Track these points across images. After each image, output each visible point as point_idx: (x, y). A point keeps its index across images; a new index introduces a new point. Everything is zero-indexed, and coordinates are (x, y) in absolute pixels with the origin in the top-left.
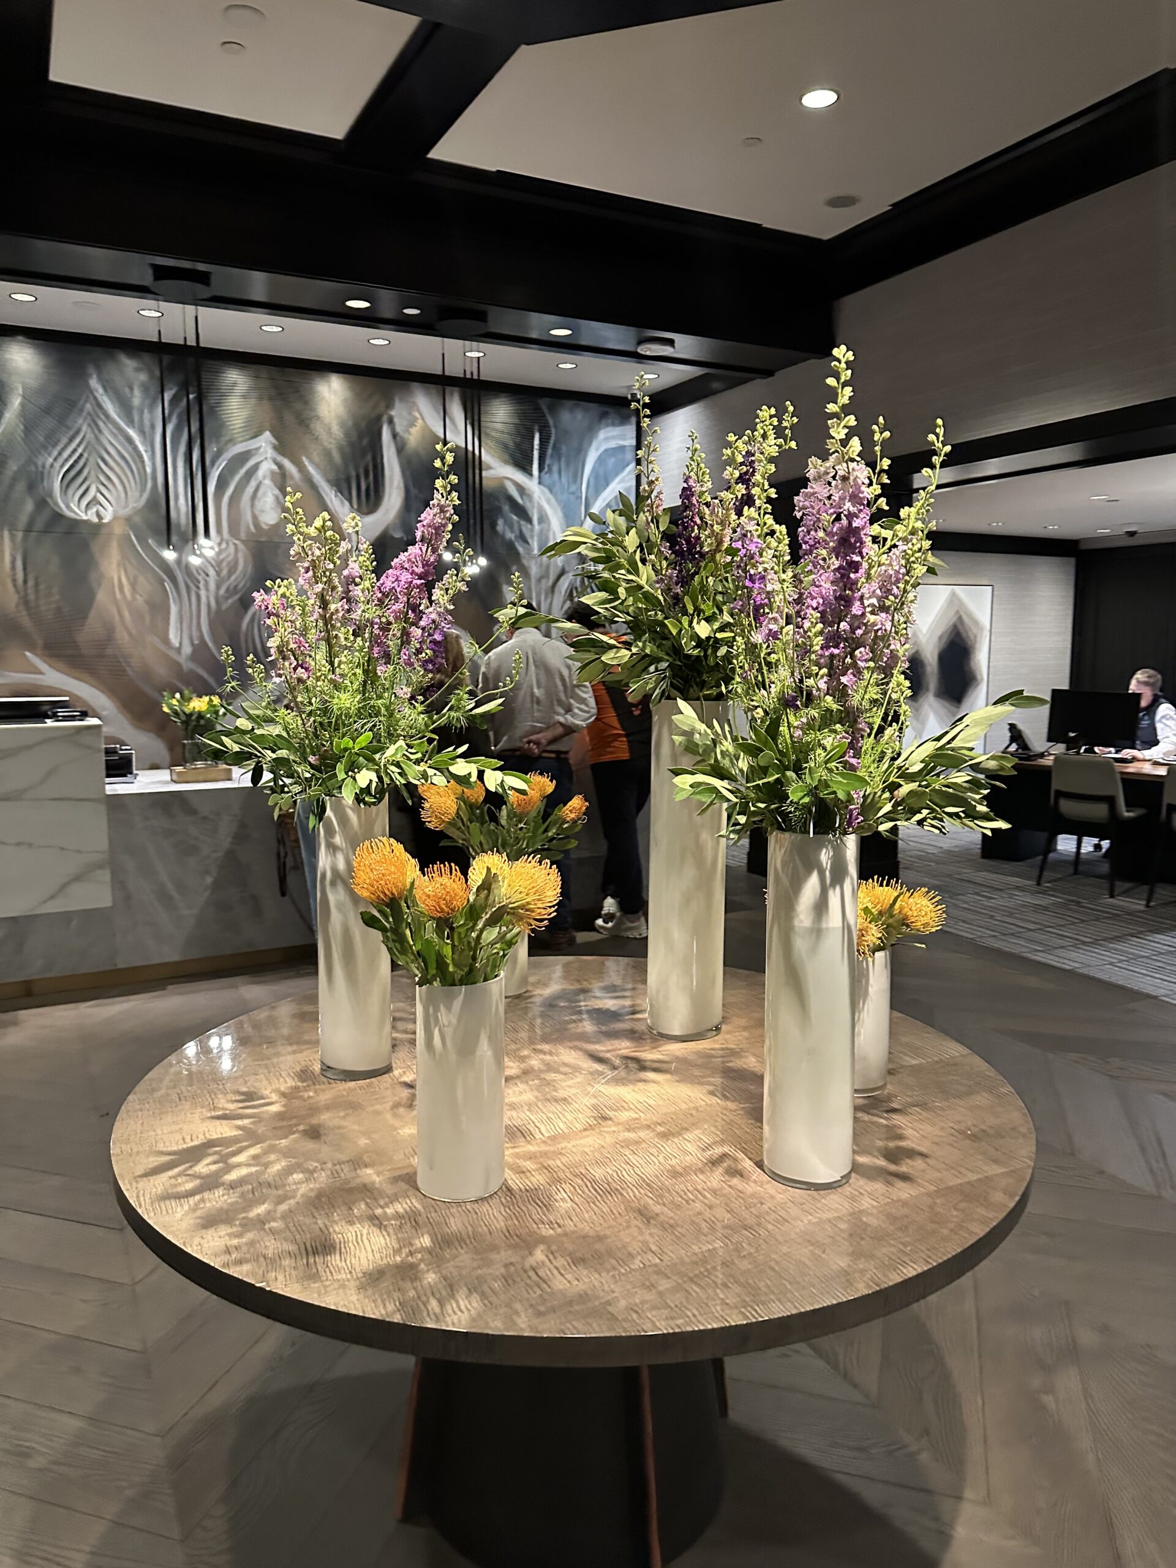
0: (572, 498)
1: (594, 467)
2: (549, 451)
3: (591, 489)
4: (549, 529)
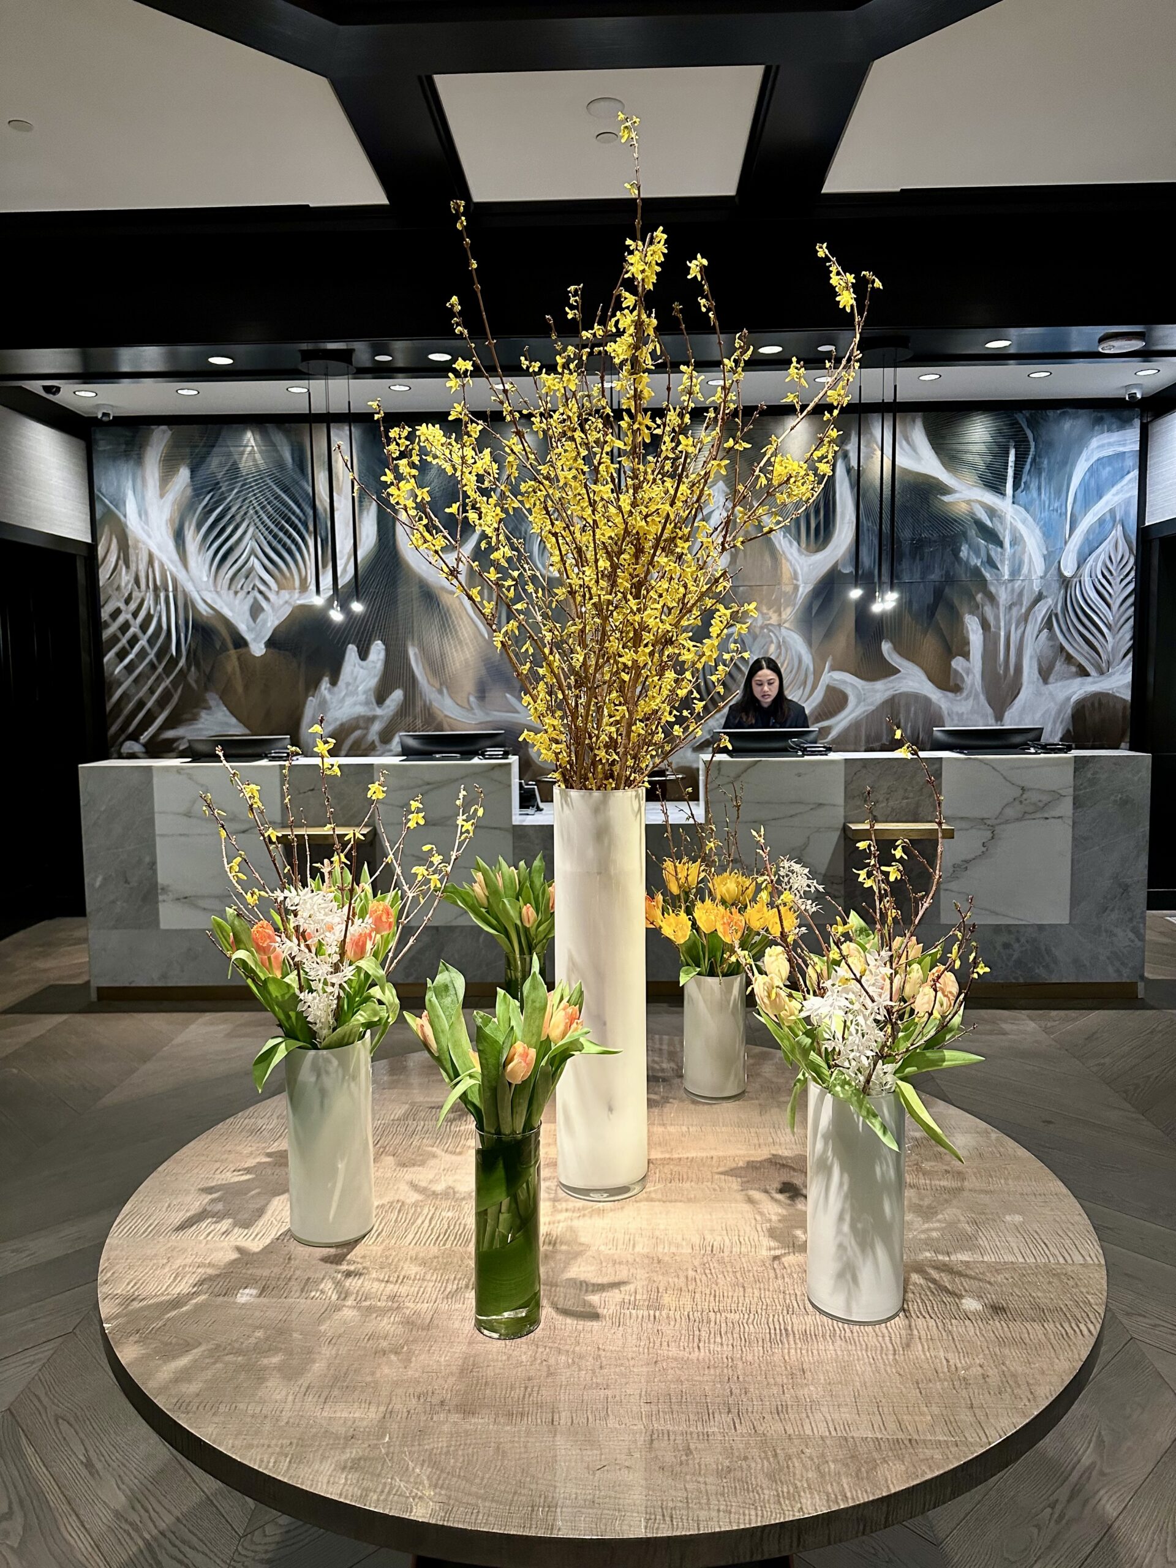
1: (1083, 479)
2: (1027, 467)
3: (1078, 503)
4: (1024, 552)
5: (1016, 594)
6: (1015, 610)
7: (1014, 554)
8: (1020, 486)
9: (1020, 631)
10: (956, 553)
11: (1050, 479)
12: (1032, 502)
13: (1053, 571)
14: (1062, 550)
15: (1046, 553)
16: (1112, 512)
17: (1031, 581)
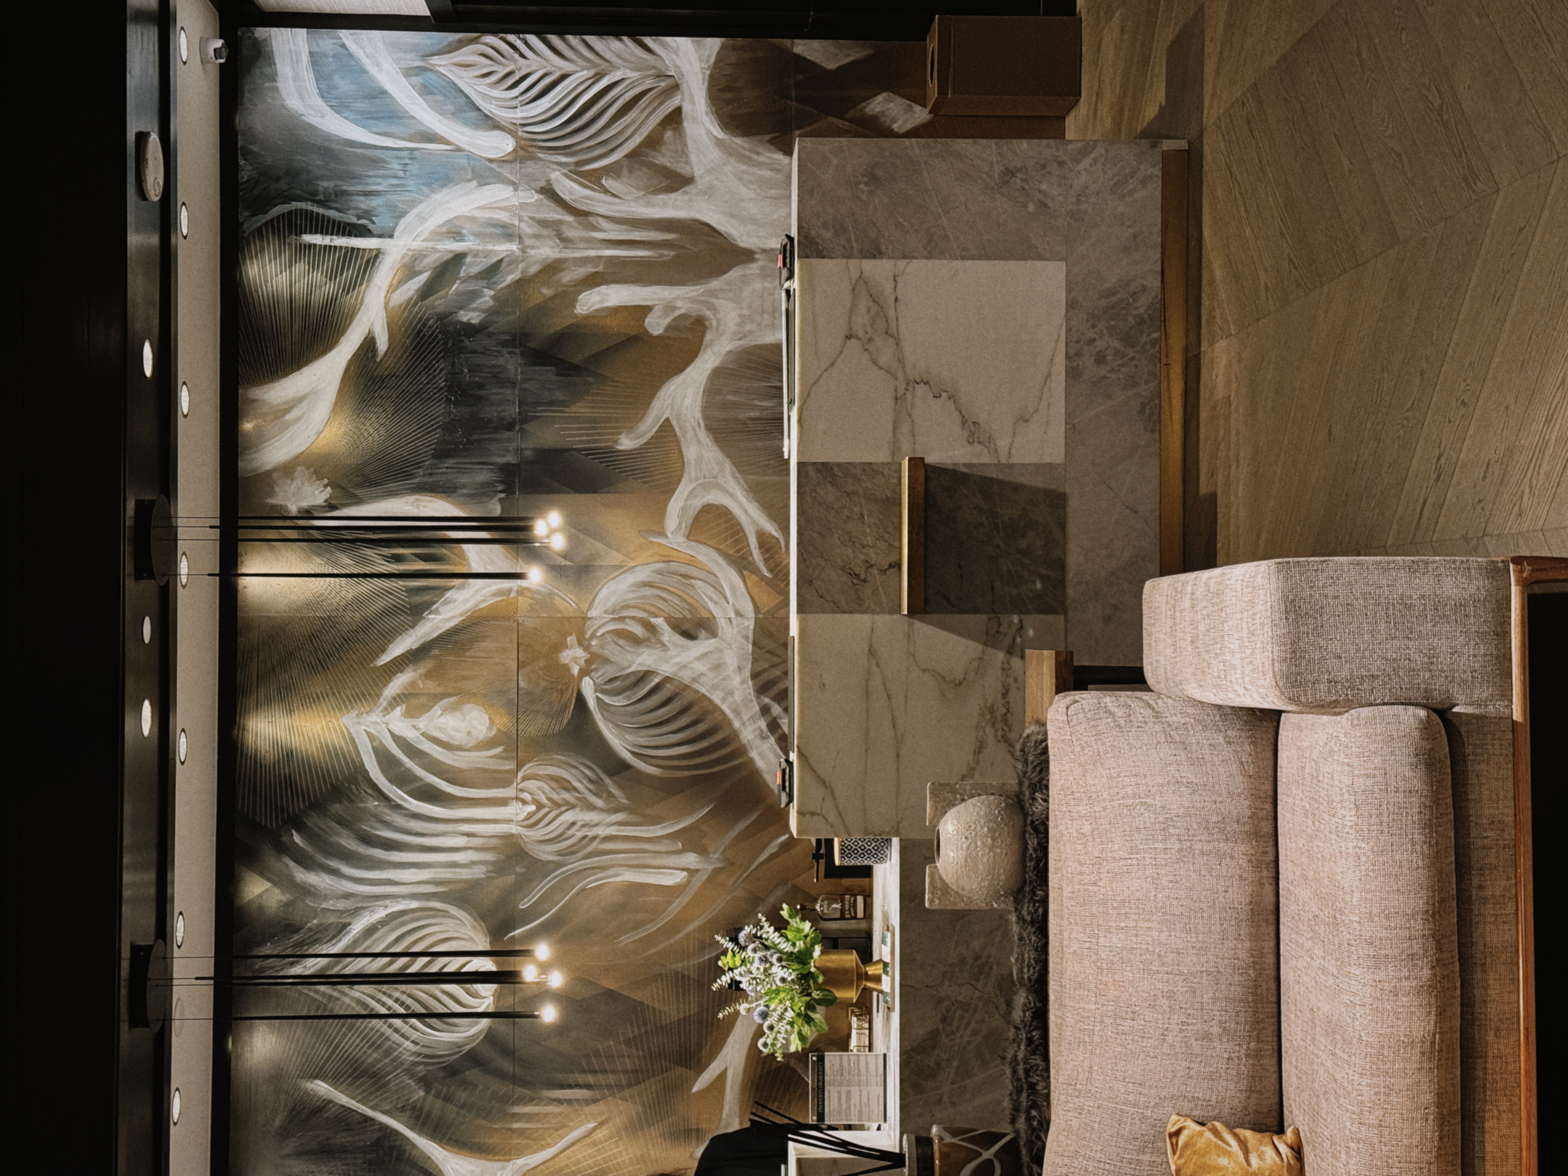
0: (413, 168)
1: (354, 122)
2: (332, 214)
3: (394, 129)
4: (472, 219)
5: (544, 232)
6: (571, 233)
7: (477, 235)
8: (364, 226)
9: (603, 223)
10: (471, 330)
11: (354, 177)
12: (392, 207)
13: (505, 171)
14: (470, 156)
15: (474, 183)
16: (409, 73)
17: (523, 206)
